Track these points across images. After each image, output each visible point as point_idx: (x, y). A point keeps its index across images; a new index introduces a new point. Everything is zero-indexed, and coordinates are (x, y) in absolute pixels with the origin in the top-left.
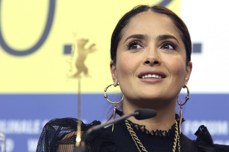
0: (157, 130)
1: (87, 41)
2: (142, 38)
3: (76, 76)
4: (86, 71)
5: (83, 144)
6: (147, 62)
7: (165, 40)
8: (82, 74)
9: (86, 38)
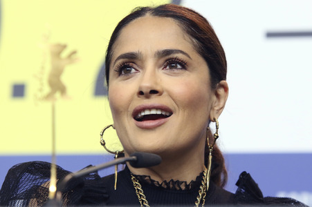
0: (172, 180)
1: (64, 47)
3: (49, 97)
4: (63, 90)
5: (59, 195)
6: (141, 93)
7: (168, 57)
8: (58, 95)
9: (63, 42)
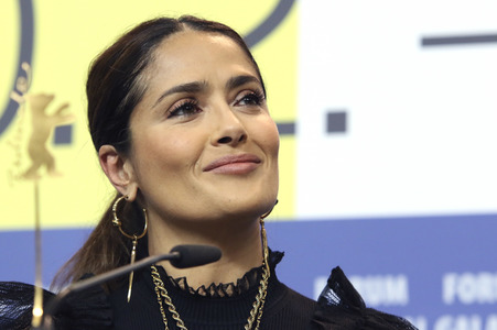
0: (213, 284)
1: (51, 98)
2: (198, 91)
4: (49, 163)
8: (42, 170)
